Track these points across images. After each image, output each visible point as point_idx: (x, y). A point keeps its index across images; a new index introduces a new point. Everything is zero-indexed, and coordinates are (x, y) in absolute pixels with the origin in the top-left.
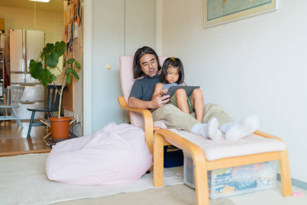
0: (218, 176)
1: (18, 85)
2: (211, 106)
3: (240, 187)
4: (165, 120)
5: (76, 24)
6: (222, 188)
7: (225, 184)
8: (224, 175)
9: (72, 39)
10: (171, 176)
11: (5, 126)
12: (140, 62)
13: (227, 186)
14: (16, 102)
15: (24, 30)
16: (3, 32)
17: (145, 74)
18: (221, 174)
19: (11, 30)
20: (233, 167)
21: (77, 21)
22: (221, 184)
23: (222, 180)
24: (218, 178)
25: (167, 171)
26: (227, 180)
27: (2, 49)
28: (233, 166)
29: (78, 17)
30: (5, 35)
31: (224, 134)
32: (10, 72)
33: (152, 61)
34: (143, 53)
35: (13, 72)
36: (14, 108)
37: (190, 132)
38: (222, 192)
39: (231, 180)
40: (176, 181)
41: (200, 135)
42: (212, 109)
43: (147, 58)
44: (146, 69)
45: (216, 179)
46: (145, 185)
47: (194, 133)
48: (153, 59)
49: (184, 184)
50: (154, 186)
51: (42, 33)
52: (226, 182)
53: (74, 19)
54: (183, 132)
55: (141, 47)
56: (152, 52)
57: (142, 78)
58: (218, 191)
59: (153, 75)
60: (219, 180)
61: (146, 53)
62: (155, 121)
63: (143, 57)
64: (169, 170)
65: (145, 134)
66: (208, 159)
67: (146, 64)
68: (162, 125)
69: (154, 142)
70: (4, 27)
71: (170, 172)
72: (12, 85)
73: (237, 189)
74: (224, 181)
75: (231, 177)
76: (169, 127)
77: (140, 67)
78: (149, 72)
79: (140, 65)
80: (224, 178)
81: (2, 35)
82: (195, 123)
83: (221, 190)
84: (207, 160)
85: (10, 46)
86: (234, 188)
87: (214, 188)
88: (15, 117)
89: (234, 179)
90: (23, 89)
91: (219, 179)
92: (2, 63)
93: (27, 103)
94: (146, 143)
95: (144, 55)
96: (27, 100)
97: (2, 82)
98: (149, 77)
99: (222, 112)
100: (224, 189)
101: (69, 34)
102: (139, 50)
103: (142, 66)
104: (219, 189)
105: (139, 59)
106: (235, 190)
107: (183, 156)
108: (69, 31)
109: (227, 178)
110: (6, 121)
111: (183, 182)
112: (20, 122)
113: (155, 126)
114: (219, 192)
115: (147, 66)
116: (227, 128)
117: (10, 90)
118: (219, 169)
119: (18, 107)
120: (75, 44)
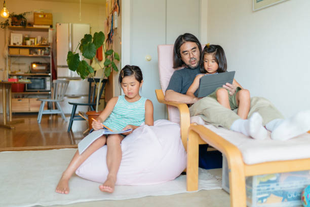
0: (261, 183)
1: (64, 79)
2: (258, 99)
3: (289, 197)
4: (203, 115)
5: (116, 13)
6: (266, 197)
7: (270, 193)
8: (269, 182)
9: (112, 31)
10: (209, 179)
11: (53, 120)
12: (180, 51)
13: (272, 196)
14: (61, 96)
15: (70, 24)
16: (51, 26)
17: (186, 64)
18: (265, 180)
19: (58, 24)
20: (280, 174)
21: (116, 11)
22: (265, 193)
23: (266, 188)
24: (260, 185)
25: (205, 173)
26: (273, 189)
27: (50, 44)
28: (280, 171)
29: (117, 6)
30: (53, 30)
31: (271, 132)
32: (57, 66)
33: (194, 50)
34: (183, 41)
35: (60, 67)
36: (58, 102)
37: (229, 129)
38: (265, 202)
39: (277, 188)
40: (214, 185)
41: (241, 133)
42: (258, 103)
43: (188, 46)
44: (186, 58)
45: (258, 187)
46: (178, 188)
47: (234, 131)
48: (195, 48)
49: (223, 189)
50: (187, 190)
51: (88, 26)
52: (271, 190)
53: (114, 9)
54: (221, 129)
55: (183, 34)
56: (194, 39)
57: (183, 68)
58: (260, 201)
59: (195, 65)
60: (261, 188)
61: (188, 41)
62: (193, 116)
63: (183, 45)
64: (208, 172)
65: (181, 130)
66: (246, 162)
67: (186, 53)
68: (199, 120)
69: (188, 139)
70: (52, 22)
71: (209, 174)
72: (58, 79)
73: (286, 200)
74: (268, 189)
75: (278, 185)
76: (207, 123)
77: (181, 57)
78: (190, 62)
79: (180, 54)
80: (269, 186)
81: (49, 30)
82: (236, 119)
83: (265, 200)
84: (245, 164)
85: (57, 41)
86: (282, 198)
87: (255, 196)
88: (60, 111)
89: (281, 188)
90: (68, 82)
91: (262, 186)
92: (50, 57)
93: (73, 97)
94: (181, 141)
95: (184, 42)
96: (73, 94)
97: (50, 76)
98: (189, 68)
99: (271, 107)
100: (268, 198)
101: (110, 25)
102: (180, 36)
103: (182, 55)
104: (262, 199)
105: (180, 47)
106: (283, 200)
107: (222, 157)
108: (110, 22)
109: (272, 186)
110: (53, 115)
111: (221, 187)
112: (64, 116)
113: (192, 122)
114: (262, 202)
115: (188, 56)
116: (275, 126)
117: (56, 84)
118: (262, 175)
119: (63, 101)
120: (116, 35)
